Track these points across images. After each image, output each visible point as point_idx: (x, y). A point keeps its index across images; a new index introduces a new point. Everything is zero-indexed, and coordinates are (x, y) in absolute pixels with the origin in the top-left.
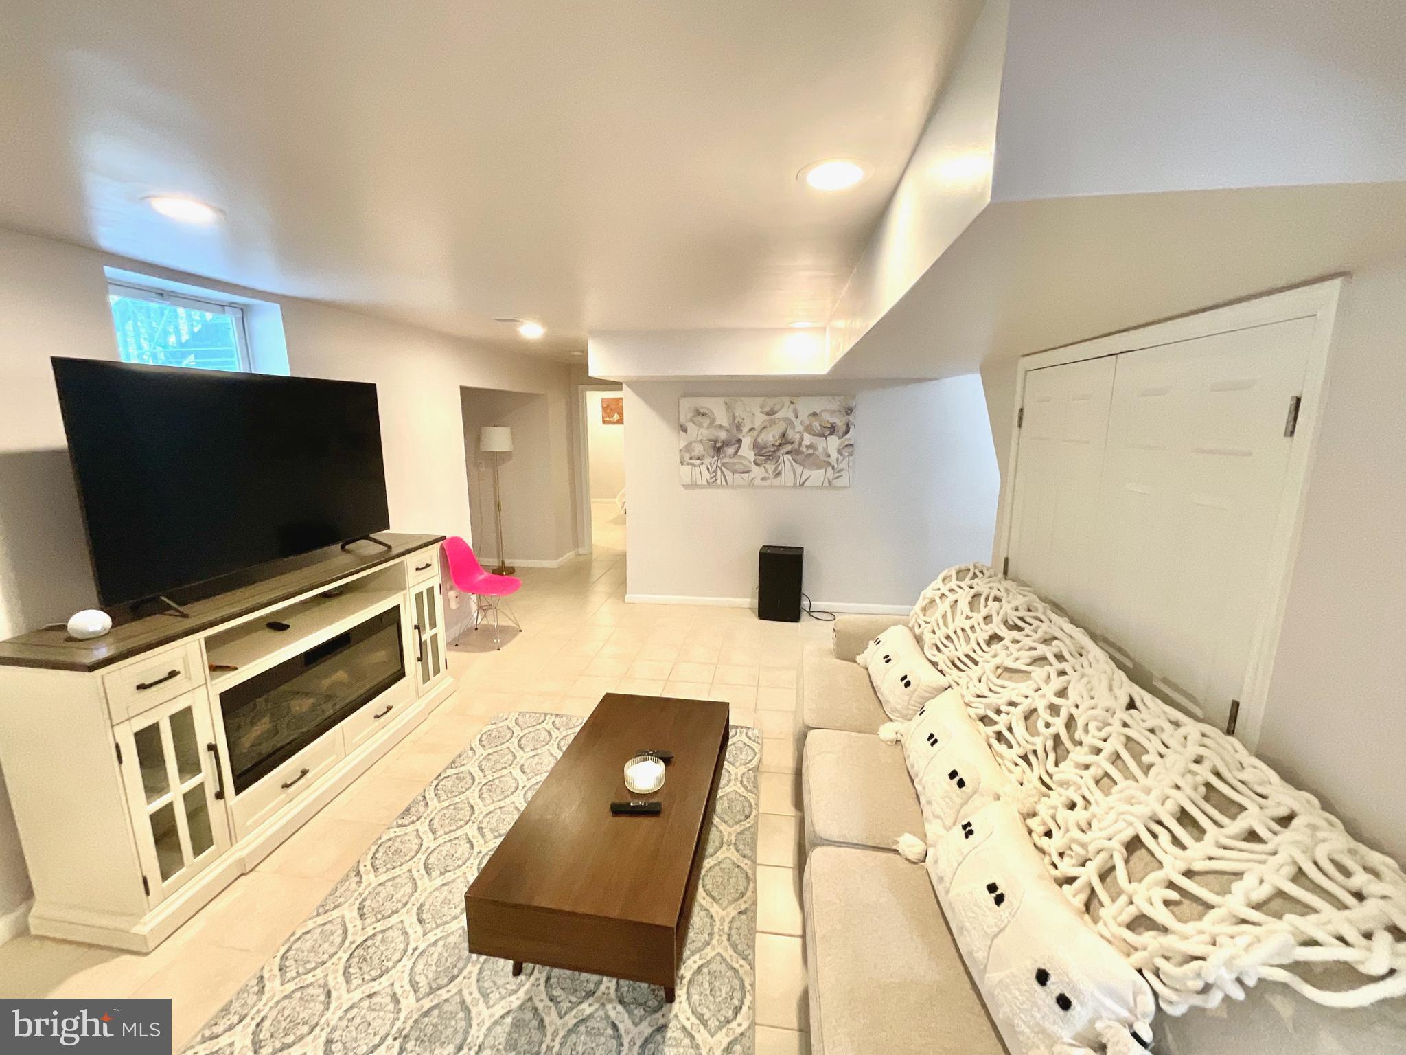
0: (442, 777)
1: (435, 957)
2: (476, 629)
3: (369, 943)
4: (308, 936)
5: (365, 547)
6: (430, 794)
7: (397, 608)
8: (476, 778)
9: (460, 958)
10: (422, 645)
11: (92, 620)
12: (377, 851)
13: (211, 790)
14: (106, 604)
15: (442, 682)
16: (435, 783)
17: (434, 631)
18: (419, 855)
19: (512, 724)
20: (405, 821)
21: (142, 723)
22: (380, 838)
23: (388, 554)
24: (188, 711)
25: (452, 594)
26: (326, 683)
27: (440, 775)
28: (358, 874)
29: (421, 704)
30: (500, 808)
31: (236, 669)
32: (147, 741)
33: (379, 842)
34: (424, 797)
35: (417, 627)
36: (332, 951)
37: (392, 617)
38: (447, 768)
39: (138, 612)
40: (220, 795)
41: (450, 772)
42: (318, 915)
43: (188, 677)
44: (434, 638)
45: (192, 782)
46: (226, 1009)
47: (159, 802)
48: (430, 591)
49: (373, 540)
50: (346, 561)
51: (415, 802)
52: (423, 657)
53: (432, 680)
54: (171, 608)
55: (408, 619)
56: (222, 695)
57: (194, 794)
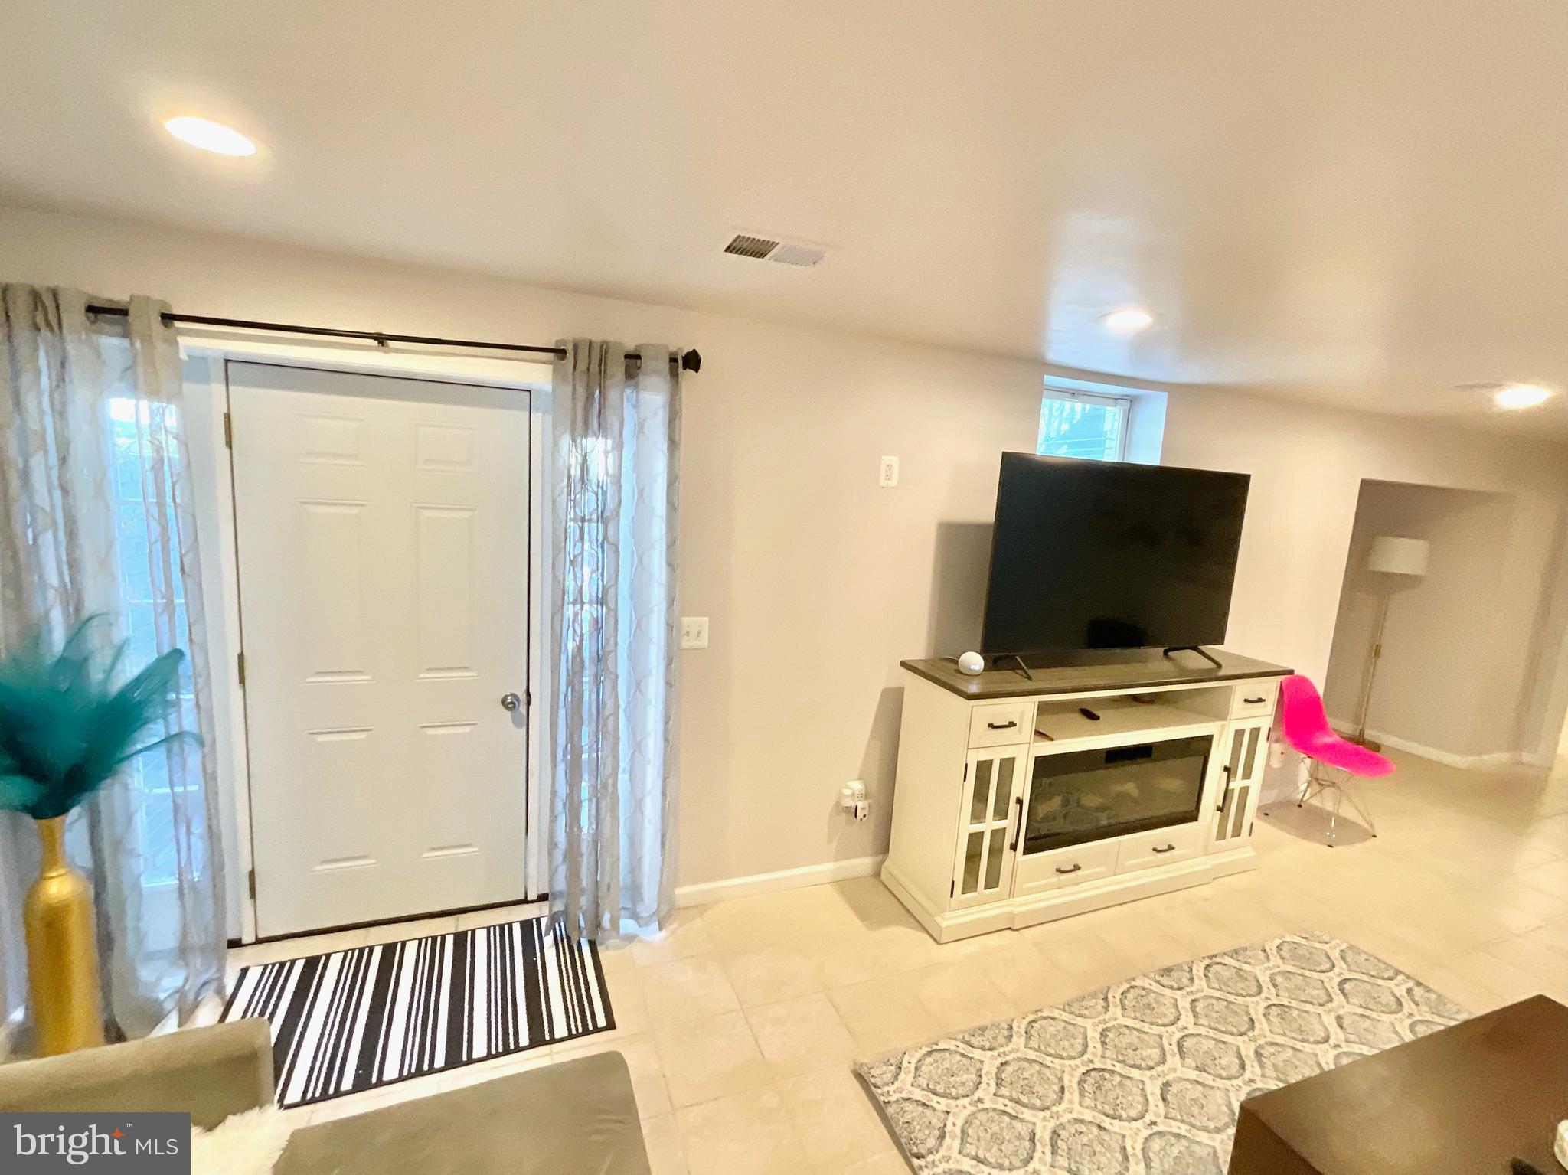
0: (1218, 960)
2: (1300, 806)
3: (1107, 1076)
4: (1053, 1022)
5: (1190, 659)
6: (1199, 970)
7: (1209, 739)
8: (1265, 990)
10: (1227, 793)
11: (974, 661)
12: (1128, 990)
13: (1009, 839)
14: (984, 652)
15: (1240, 850)
16: (1207, 961)
17: (1246, 783)
19: (1335, 954)
20: (1165, 980)
21: (984, 756)
22: (1134, 979)
23: (1214, 673)
24: (1012, 760)
25: (1278, 748)
26: (1119, 788)
27: (1215, 956)
28: (1106, 999)
29: (1207, 863)
30: (1294, 1049)
31: (1052, 740)
32: (984, 767)
33: (1133, 983)
34: (1191, 970)
35: (1226, 769)
36: (1071, 1053)
37: (1200, 747)
38: (1225, 954)
39: (1000, 667)
40: (1014, 847)
41: (1227, 960)
42: (1064, 1010)
43: (1020, 732)
44: (1244, 791)
45: (1000, 824)
46: (983, 1029)
47: (977, 828)
48: (1255, 732)
49: (1202, 653)
50: (1165, 666)
51: (1179, 967)
52: (1225, 810)
53: (1229, 840)
54: (1021, 668)
55: (1219, 757)
56: (1037, 758)
57: (998, 835)
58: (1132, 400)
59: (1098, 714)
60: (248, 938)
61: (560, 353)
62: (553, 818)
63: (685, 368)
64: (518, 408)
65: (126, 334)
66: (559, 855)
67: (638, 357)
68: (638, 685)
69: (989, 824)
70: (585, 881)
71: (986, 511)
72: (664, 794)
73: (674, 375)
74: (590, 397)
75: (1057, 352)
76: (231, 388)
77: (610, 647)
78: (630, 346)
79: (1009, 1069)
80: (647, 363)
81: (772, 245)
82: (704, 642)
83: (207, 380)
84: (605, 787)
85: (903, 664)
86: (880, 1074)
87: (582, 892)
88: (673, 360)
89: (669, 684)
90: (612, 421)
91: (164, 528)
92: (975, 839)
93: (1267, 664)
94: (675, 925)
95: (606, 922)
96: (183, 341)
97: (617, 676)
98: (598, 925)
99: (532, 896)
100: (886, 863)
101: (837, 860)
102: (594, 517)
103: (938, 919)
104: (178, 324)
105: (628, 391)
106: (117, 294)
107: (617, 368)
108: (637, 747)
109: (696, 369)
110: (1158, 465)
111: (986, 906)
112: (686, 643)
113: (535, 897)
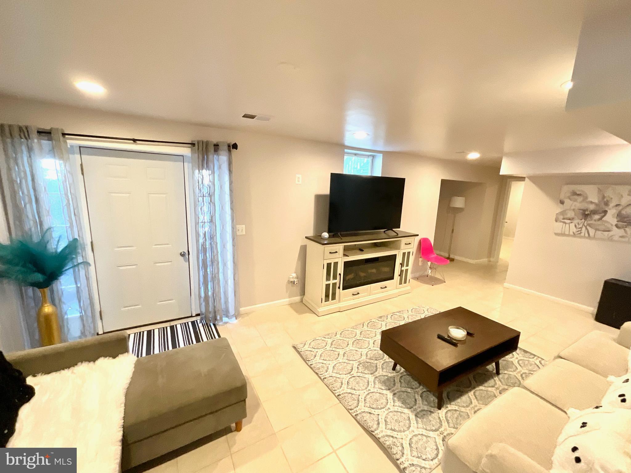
0: (395, 314)
1: (374, 353)
2: (427, 276)
3: (360, 340)
4: (348, 331)
5: (391, 233)
6: (389, 317)
7: (396, 255)
8: (405, 319)
9: (380, 357)
10: (402, 271)
11: (326, 235)
12: (369, 322)
13: (337, 286)
14: (329, 232)
15: (405, 287)
16: (392, 314)
17: (407, 268)
18: (380, 329)
19: (425, 310)
20: (380, 320)
21: (329, 262)
22: (371, 319)
23: (396, 236)
24: (337, 262)
25: (421, 259)
26: (370, 271)
27: (394, 313)
28: (363, 325)
29: (396, 291)
31: (348, 256)
32: (329, 265)
33: (371, 321)
34: (387, 317)
35: (401, 264)
36: (352, 337)
37: (394, 257)
38: (397, 312)
39: (333, 236)
40: (339, 288)
41: (397, 314)
42: (352, 328)
43: (339, 254)
44: (407, 270)
45: (335, 281)
46: (328, 334)
47: (328, 282)
48: (409, 253)
49: (393, 231)
50: (384, 235)
51: (384, 316)
52: (401, 275)
53: (403, 285)
54: (340, 237)
55: (399, 261)
56: (345, 262)
57: (334, 284)
58: (373, 157)
59: (363, 250)
60: (101, 332)
61: (193, 144)
62: (200, 288)
63: (233, 148)
64: (180, 161)
66: (202, 300)
67: (218, 145)
68: (224, 246)
69: (331, 282)
70: (211, 309)
71: (326, 191)
72: (234, 280)
73: (230, 151)
74: (203, 158)
75: (347, 143)
76: (82, 156)
77: (215, 234)
78: (215, 141)
79: (334, 342)
80: (221, 147)
81: (256, 116)
82: (244, 233)
83: (73, 153)
84: (215, 277)
85: (306, 237)
86: (300, 346)
87: (210, 313)
88: (229, 146)
89: (234, 246)
90: (211, 165)
91: (68, 200)
92: (328, 286)
93: (410, 233)
94: (240, 319)
95: (218, 318)
96: (68, 141)
97: (217, 243)
98: (216, 319)
99: (194, 315)
100: (304, 297)
101: (290, 297)
102: (207, 195)
103: (318, 310)
104: (67, 136)
105: (215, 156)
106: (47, 127)
107: (212, 149)
108: (225, 265)
109: (236, 149)
110: (380, 176)
111: (332, 305)
112: (238, 233)
113: (195, 315)
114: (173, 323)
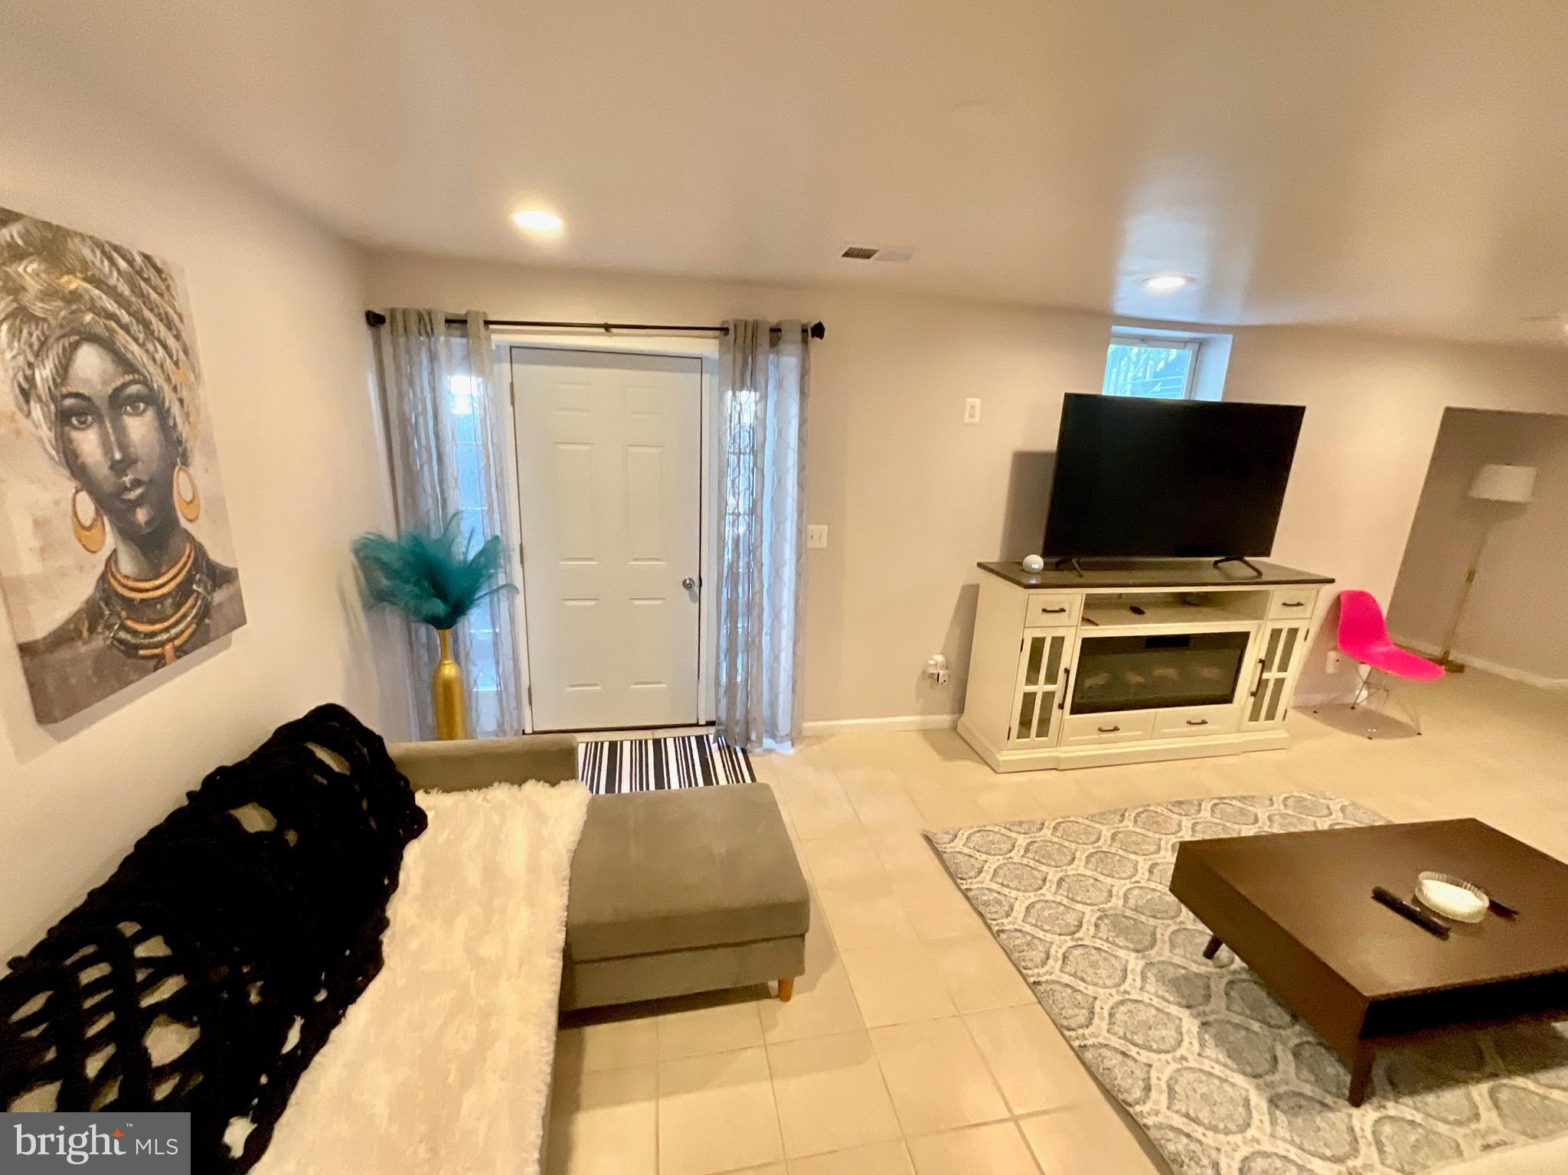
0: (1226, 801)
1: (1149, 897)
2: (1354, 708)
3: (1109, 855)
4: (1076, 824)
5: (1235, 568)
6: (1207, 806)
7: (1246, 635)
8: (1260, 822)
9: (1166, 912)
10: (1262, 684)
11: (1036, 562)
12: (1142, 812)
13: (1057, 701)
14: (1044, 555)
15: (1269, 731)
16: (1217, 801)
17: (1282, 675)
18: (1173, 836)
19: (1335, 807)
20: (1175, 809)
21: (1039, 634)
22: (1149, 806)
23: (1258, 578)
24: (1062, 639)
25: (1333, 655)
26: (1158, 672)
27: (1224, 798)
28: (1123, 815)
29: (1238, 737)
31: (1097, 625)
32: (1037, 644)
33: (1147, 808)
34: (1200, 805)
35: (1261, 661)
36: (1085, 841)
37: (1239, 640)
38: (1234, 798)
39: (1057, 567)
40: (1061, 707)
41: (1235, 802)
42: (1087, 819)
43: (1070, 616)
44: (1280, 682)
45: (1050, 688)
46: (1021, 823)
47: (1031, 688)
48: (1294, 632)
49: (1247, 563)
50: (1214, 575)
51: (1190, 802)
52: (1259, 694)
53: (1262, 722)
54: (1075, 569)
55: (1254, 652)
56: (1084, 640)
57: (1048, 697)
58: (1201, 344)
59: (1145, 610)
60: (528, 730)
61: (725, 330)
62: (718, 664)
63: (813, 336)
64: (696, 372)
65: (464, 335)
66: (722, 690)
67: (779, 330)
68: (776, 572)
69: (1041, 688)
70: (739, 714)
71: (1048, 440)
72: (794, 653)
73: (805, 341)
74: (745, 362)
76: (514, 365)
77: (758, 544)
78: (773, 321)
79: (1036, 845)
80: (786, 335)
81: (875, 252)
82: (824, 544)
83: (500, 362)
84: (753, 642)
85: (980, 565)
86: (942, 839)
87: (737, 722)
88: (804, 331)
89: (798, 574)
90: (760, 379)
91: (488, 458)
92: (1029, 699)
93: (1308, 574)
94: (802, 746)
95: (753, 737)
96: (493, 338)
97: (762, 565)
98: (748, 739)
99: (703, 722)
100: (962, 719)
101: (922, 714)
102: (748, 451)
103: (998, 756)
104: (491, 326)
105: (771, 356)
106: (460, 311)
107: (764, 338)
108: (776, 615)
109: (821, 336)
110: (1219, 400)
111: (1034, 750)
112: (811, 544)
113: (704, 723)
114: (660, 734)
